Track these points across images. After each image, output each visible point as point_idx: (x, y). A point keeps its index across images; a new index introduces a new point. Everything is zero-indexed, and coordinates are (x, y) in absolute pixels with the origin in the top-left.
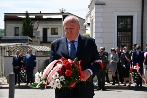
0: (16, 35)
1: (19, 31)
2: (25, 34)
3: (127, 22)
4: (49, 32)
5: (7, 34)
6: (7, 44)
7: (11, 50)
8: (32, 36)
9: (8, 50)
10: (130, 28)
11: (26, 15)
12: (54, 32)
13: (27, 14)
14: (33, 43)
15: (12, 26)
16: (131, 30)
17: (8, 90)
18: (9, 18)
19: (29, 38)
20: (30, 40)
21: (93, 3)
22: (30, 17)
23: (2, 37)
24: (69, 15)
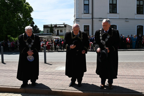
0: (47, 33)
1: (48, 31)
2: (50, 32)
3: (87, 28)
4: (59, 31)
5: (44, 32)
6: (43, 36)
8: (53, 33)
9: (44, 38)
12: (61, 31)
13: (51, 25)
14: (53, 35)
15: (46, 29)
16: (89, 31)
18: (45, 27)
21: (75, 21)
22: (53, 26)
24: (67, 25)
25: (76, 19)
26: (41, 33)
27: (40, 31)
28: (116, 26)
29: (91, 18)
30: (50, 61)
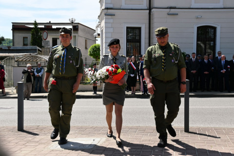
0: (24, 45)
1: (27, 41)
2: (33, 43)
3: (135, 33)
5: (15, 44)
6: (15, 54)
7: (20, 60)
8: (41, 46)
9: (16, 60)
10: (138, 38)
11: (34, 25)
13: (36, 24)
14: (43, 53)
15: (20, 35)
16: (139, 41)
17: (17, 100)
18: (17, 28)
19: (38, 48)
20: (39, 50)
21: (103, 14)
22: (39, 26)
23: (10, 47)
24: (79, 25)
25: (105, 9)
26: (4, 45)
27: (3, 39)
28: (214, 29)
29: (146, 8)
30: (33, 125)
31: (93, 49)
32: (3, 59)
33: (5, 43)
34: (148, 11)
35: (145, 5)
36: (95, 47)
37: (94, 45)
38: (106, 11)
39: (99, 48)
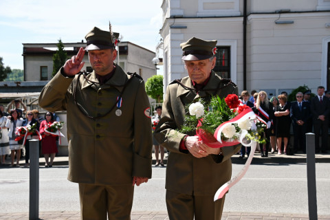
0: (42, 79)
1: (47, 72)
3: (221, 56)
5: (28, 78)
7: (35, 103)
9: (29, 103)
10: (226, 65)
11: (59, 47)
13: (60, 45)
15: (36, 64)
16: (228, 69)
18: (31, 52)
21: (168, 25)
22: (66, 49)
23: (20, 83)
24: (129, 45)
25: (173, 17)
26: (10, 80)
27: (8, 70)
29: (239, 14)
30: (53, 210)
31: (152, 84)
32: (8, 102)
33: (12, 77)
34: (242, 19)
35: (237, 8)
36: (155, 80)
37: (153, 77)
38: (172, 20)
39: (161, 82)
